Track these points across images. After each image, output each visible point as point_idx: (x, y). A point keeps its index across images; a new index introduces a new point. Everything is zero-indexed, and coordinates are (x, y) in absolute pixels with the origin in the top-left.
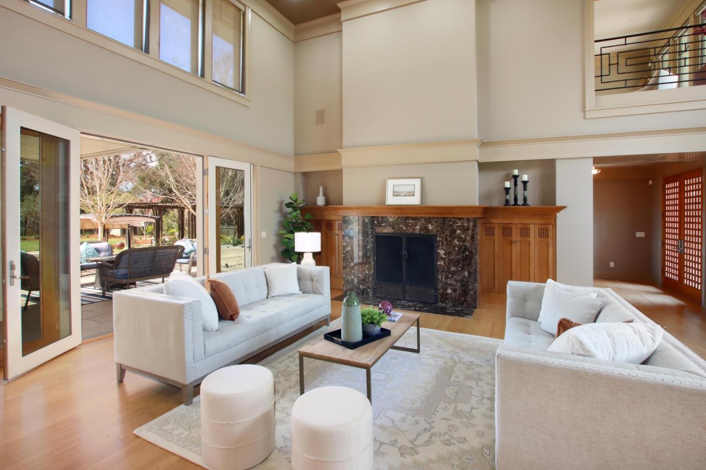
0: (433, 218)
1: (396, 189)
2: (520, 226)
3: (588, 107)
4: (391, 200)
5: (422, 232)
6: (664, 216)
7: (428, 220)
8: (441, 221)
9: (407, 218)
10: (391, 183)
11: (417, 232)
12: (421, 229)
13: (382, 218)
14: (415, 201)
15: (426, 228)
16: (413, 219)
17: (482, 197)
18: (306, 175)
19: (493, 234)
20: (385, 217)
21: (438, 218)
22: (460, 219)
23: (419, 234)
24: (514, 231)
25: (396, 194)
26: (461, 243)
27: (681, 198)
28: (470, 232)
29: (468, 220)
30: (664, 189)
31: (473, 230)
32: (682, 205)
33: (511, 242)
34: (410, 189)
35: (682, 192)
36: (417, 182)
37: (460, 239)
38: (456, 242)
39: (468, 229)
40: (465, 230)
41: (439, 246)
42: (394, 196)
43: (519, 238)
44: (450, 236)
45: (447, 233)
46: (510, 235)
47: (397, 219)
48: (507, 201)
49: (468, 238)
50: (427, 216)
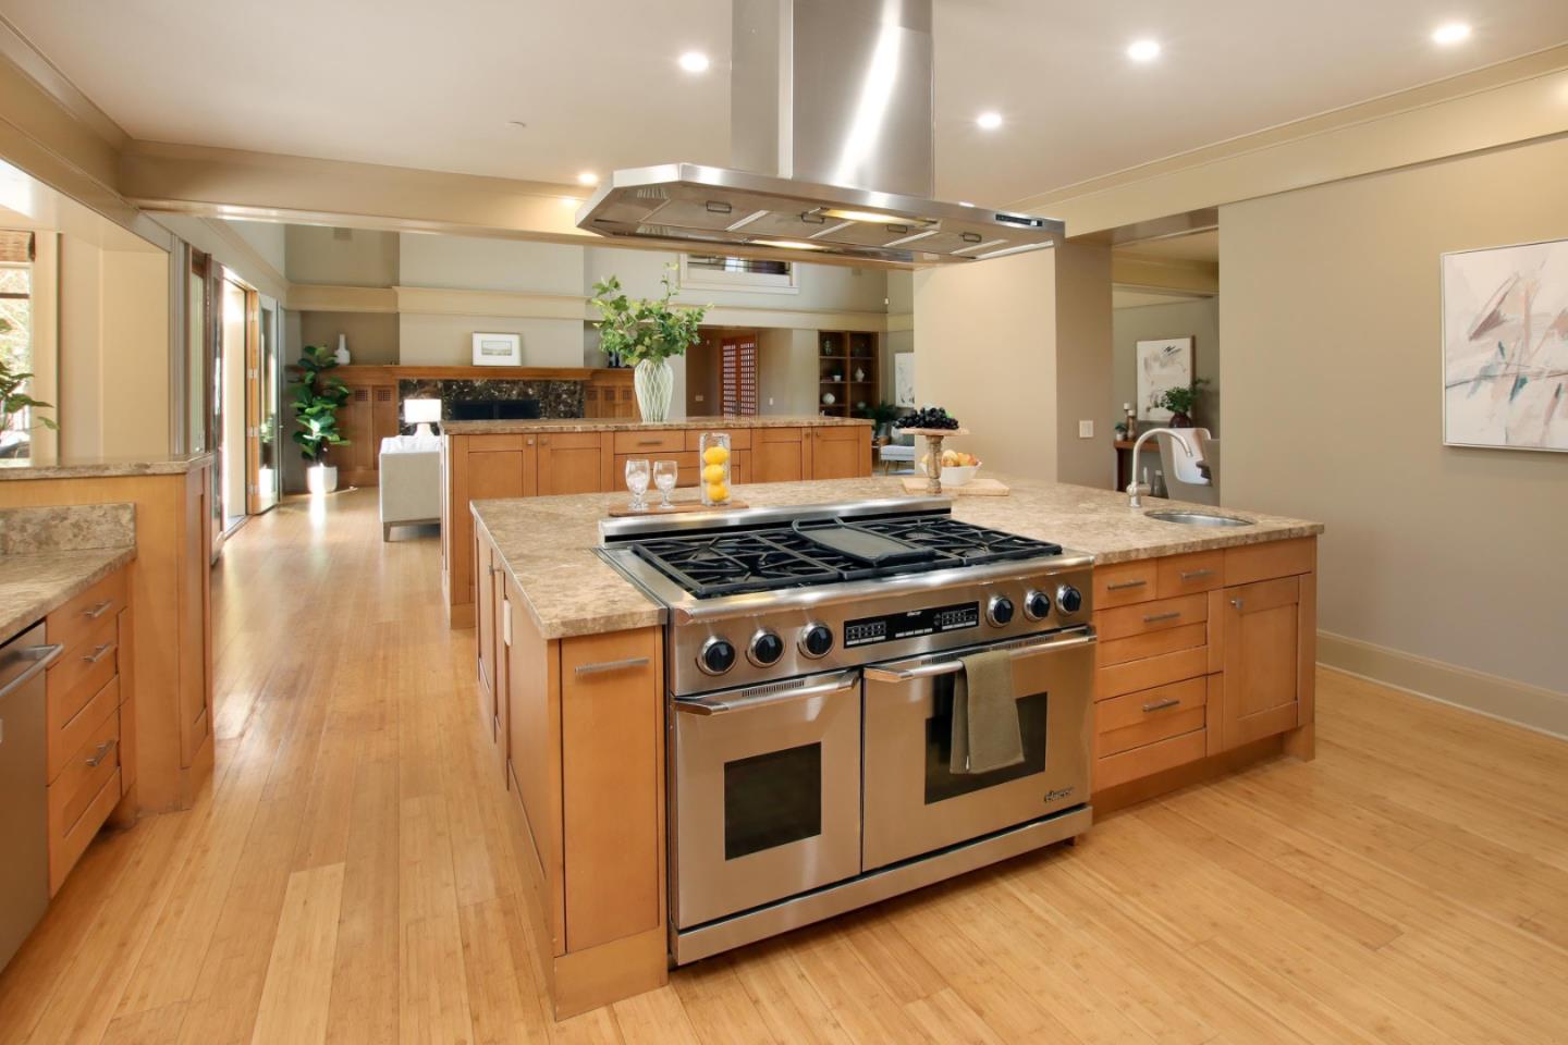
0: (535, 381)
1: (485, 346)
2: (622, 389)
3: (682, 278)
4: (480, 360)
5: (520, 398)
6: (722, 378)
7: (528, 384)
8: (543, 384)
9: (502, 381)
10: (478, 339)
11: (514, 398)
12: (519, 395)
13: (465, 382)
14: (514, 361)
15: (526, 394)
16: (508, 382)
17: (587, 357)
18: (305, 315)
19: (595, 398)
20: (468, 381)
21: (540, 381)
22: (566, 382)
23: (517, 401)
24: (617, 395)
25: (486, 352)
26: (567, 409)
27: (738, 361)
28: (577, 396)
29: (575, 383)
30: (722, 351)
31: (581, 394)
32: (738, 367)
33: (614, 406)
34: (506, 346)
35: (738, 355)
36: (515, 339)
37: (565, 403)
38: (562, 408)
39: (575, 392)
40: (572, 393)
41: (541, 413)
42: (483, 354)
43: (621, 402)
44: (555, 401)
45: (552, 398)
46: (613, 398)
47: (486, 383)
48: (611, 363)
49: (575, 403)
50: (527, 379)
